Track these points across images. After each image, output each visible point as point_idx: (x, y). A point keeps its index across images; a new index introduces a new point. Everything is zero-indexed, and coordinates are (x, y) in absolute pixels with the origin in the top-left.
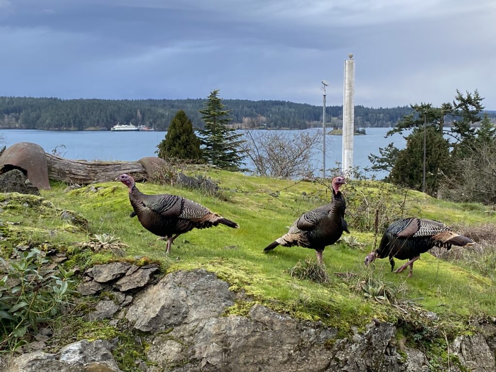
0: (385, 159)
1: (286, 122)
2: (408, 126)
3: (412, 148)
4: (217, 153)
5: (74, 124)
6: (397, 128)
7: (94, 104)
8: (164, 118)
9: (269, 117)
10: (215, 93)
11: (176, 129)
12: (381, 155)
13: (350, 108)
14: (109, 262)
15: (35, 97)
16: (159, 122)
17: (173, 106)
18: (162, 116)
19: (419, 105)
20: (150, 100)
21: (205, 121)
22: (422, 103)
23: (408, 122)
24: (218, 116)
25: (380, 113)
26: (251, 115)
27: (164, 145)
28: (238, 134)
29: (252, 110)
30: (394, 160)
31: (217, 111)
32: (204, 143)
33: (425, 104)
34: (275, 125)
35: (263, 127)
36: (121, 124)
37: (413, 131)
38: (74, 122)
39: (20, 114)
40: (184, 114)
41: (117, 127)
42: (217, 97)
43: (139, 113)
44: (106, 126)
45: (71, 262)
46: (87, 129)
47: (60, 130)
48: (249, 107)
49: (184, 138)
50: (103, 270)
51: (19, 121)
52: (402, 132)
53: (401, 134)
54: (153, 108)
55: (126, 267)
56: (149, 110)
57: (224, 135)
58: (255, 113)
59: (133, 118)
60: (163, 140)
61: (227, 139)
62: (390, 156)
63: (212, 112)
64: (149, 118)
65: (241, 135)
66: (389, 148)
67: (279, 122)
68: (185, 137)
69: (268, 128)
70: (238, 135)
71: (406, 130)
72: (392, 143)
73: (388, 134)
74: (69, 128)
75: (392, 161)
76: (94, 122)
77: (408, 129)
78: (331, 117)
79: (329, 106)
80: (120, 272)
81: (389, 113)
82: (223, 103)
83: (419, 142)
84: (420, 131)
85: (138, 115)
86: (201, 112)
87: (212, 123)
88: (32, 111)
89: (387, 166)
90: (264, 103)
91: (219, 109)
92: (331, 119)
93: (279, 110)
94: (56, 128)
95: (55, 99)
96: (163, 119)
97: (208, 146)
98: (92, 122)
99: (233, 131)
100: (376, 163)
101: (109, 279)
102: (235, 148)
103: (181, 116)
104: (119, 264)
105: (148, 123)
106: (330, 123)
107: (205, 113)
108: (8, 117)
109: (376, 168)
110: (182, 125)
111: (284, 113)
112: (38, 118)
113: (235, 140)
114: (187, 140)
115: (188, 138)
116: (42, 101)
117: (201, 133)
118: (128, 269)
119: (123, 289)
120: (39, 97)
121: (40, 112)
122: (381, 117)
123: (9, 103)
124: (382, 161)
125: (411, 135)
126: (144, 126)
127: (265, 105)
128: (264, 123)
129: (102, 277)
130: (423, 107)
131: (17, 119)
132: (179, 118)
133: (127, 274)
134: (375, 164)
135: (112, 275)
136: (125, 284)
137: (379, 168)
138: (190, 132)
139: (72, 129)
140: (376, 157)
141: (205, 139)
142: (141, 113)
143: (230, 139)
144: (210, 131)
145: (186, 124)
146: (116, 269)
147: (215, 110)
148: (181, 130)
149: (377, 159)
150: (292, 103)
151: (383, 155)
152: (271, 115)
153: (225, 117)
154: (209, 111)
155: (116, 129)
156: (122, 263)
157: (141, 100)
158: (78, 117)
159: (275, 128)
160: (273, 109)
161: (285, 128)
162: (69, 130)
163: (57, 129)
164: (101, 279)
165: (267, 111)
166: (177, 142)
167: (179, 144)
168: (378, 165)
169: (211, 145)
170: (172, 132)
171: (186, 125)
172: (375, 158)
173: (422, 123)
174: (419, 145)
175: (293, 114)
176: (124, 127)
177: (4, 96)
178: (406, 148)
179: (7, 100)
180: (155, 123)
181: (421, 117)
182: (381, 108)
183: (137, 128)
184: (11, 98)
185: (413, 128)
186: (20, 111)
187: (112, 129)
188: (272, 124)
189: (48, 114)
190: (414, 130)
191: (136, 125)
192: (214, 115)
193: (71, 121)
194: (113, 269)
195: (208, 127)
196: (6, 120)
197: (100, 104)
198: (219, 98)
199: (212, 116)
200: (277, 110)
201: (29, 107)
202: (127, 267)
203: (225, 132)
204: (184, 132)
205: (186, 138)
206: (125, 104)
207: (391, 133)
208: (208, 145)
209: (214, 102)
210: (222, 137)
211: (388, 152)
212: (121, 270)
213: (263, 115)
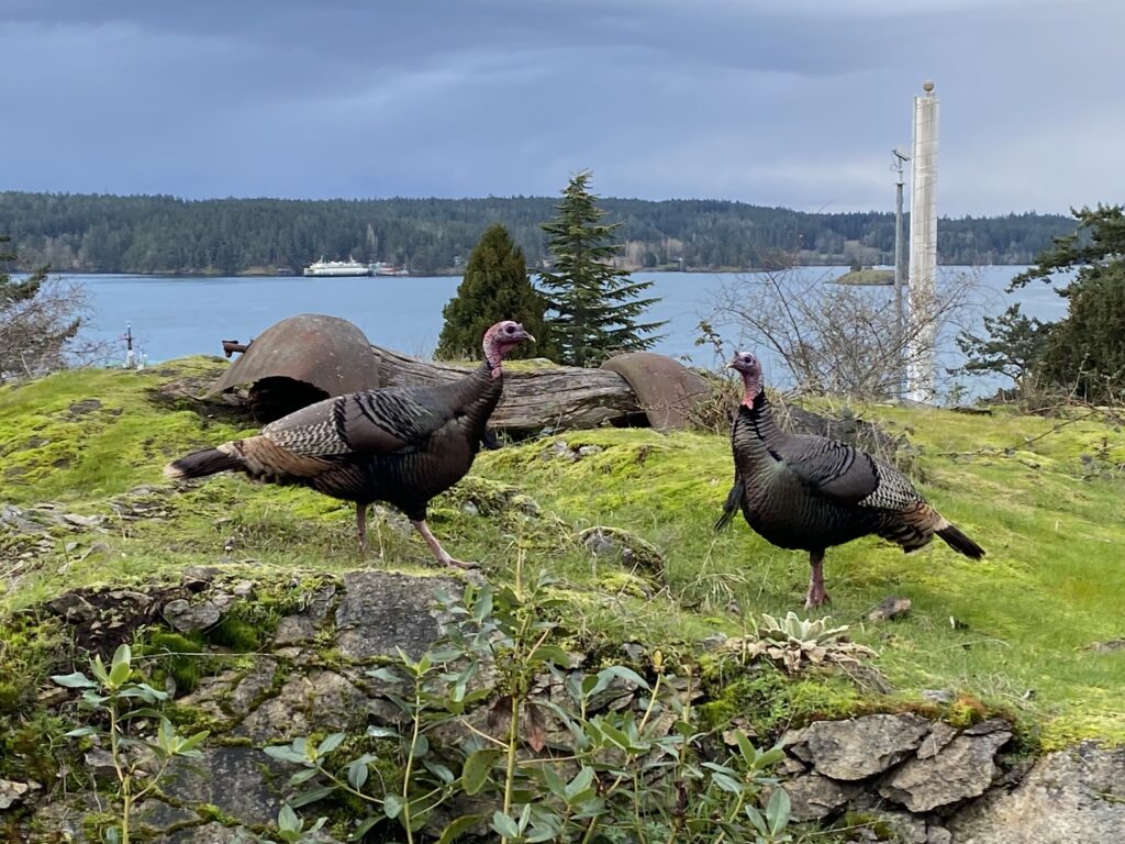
0: (998, 343)
1: (732, 251)
2: (1064, 262)
3: (1082, 319)
4: (585, 331)
5: (213, 259)
6: (1037, 268)
7: (262, 210)
8: (432, 244)
9: (690, 240)
10: (581, 181)
11: (484, 271)
12: (989, 334)
13: (927, 217)
14: (861, 713)
15: (119, 195)
16: (419, 254)
17: (453, 216)
18: (429, 239)
19: (1094, 209)
20: (398, 201)
21: (557, 251)
22: (1099, 205)
23: (1064, 252)
24: (587, 239)
25: (965, 230)
26: (644, 237)
27: (456, 311)
28: (636, 283)
29: (649, 225)
30: (1022, 346)
31: (587, 225)
32: (554, 307)
33: (1108, 207)
34: (706, 260)
35: (675, 265)
36: (328, 260)
37: (1078, 274)
38: (214, 254)
39: (81, 236)
40: (505, 235)
41: (318, 267)
42: (585, 191)
43: (371, 232)
44: (290, 263)
45: (722, 709)
46: (245, 272)
47: (178, 275)
48: (640, 217)
49: (504, 293)
50: (845, 739)
51: (81, 254)
52: (1049, 276)
53: (1048, 281)
54: (405, 220)
55: (914, 729)
56: (396, 225)
57: (602, 287)
58: (656, 230)
59: (356, 246)
60: (452, 300)
61: (610, 296)
62: (1013, 337)
63: (573, 230)
64: (396, 245)
65: (644, 286)
66: (1008, 317)
67: (715, 252)
68: (506, 292)
69: (688, 267)
70: (639, 287)
71: (1061, 272)
72: (1017, 306)
73: (1015, 282)
74: (203, 271)
75: (1016, 350)
76: (263, 256)
77: (1064, 269)
78: (842, 241)
79: (839, 213)
80: (900, 749)
81: (988, 231)
82: (600, 207)
83: (1100, 303)
84: (1095, 275)
85: (368, 238)
86: (546, 229)
87: (573, 257)
88: (111, 228)
89: (1004, 362)
90: (678, 206)
91: (589, 220)
92: (843, 247)
93: (714, 223)
94: (169, 269)
95: (168, 199)
96: (431, 248)
97: (562, 314)
98: (258, 255)
99: (626, 277)
100: (976, 355)
101: (869, 769)
102: (630, 318)
103: (499, 239)
104: (893, 721)
105: (393, 257)
106: (842, 256)
107: (556, 232)
108: (53, 244)
109: (975, 367)
110: (500, 261)
111: (726, 230)
112: (126, 245)
113: (629, 299)
114: (511, 299)
115: (514, 293)
116: (135, 204)
117: (545, 282)
118: (922, 738)
119: (919, 804)
120: (128, 195)
121: (132, 230)
122: (968, 241)
123: (55, 211)
124: (992, 349)
125: (1073, 284)
126: (384, 264)
127: (680, 210)
128: (679, 255)
129: (842, 763)
130: (1104, 213)
131: (76, 248)
132: (492, 243)
133: (923, 753)
134: (972, 357)
135: (878, 756)
136: (923, 787)
137: (983, 367)
138: (517, 278)
139: (208, 272)
140: (976, 341)
141: (556, 295)
142: (376, 233)
143: (619, 295)
144: (567, 277)
145: (511, 260)
146: (889, 737)
147: (580, 223)
148: (499, 275)
149: (977, 346)
150: (746, 206)
151: (993, 336)
152: (694, 236)
153: (605, 242)
154: (566, 227)
155: (317, 272)
156: (903, 718)
157: (375, 201)
158: (224, 244)
159: (704, 269)
160: (700, 222)
161: (726, 269)
162: (203, 276)
163: (172, 272)
164: (842, 769)
165: (685, 226)
166: (486, 304)
167: (493, 308)
168: (981, 361)
169: (570, 312)
170: (475, 279)
171: (509, 262)
172: (974, 343)
173: (1101, 254)
174: (1101, 310)
175: (748, 233)
176: (335, 267)
177: (43, 192)
178: (1067, 318)
179: (51, 202)
180: (410, 257)
181: (1098, 239)
182: (969, 218)
183: (366, 270)
184: (62, 198)
185: (1077, 267)
186: (82, 229)
187: (306, 271)
188: (697, 258)
189: (150, 236)
190: (1082, 273)
191: (364, 260)
192: (578, 237)
193: (208, 253)
194: (875, 737)
195: (563, 266)
196: (49, 250)
197: (276, 212)
198: (590, 193)
199: (572, 240)
200: (710, 224)
201: (105, 219)
202: (917, 731)
203: (604, 277)
204: (504, 278)
205: (509, 294)
206: (336, 210)
207: (1021, 280)
208: (563, 310)
209: (579, 205)
210: (597, 290)
211: (1005, 328)
212: (903, 740)
213: (675, 235)
